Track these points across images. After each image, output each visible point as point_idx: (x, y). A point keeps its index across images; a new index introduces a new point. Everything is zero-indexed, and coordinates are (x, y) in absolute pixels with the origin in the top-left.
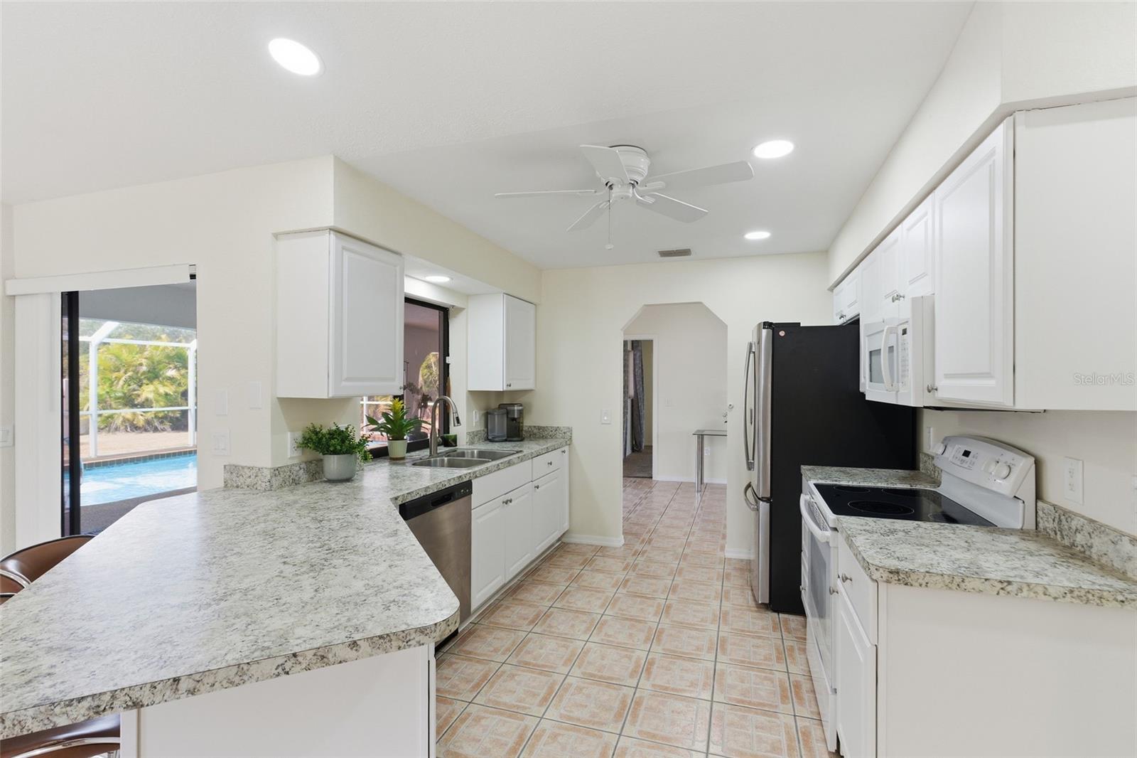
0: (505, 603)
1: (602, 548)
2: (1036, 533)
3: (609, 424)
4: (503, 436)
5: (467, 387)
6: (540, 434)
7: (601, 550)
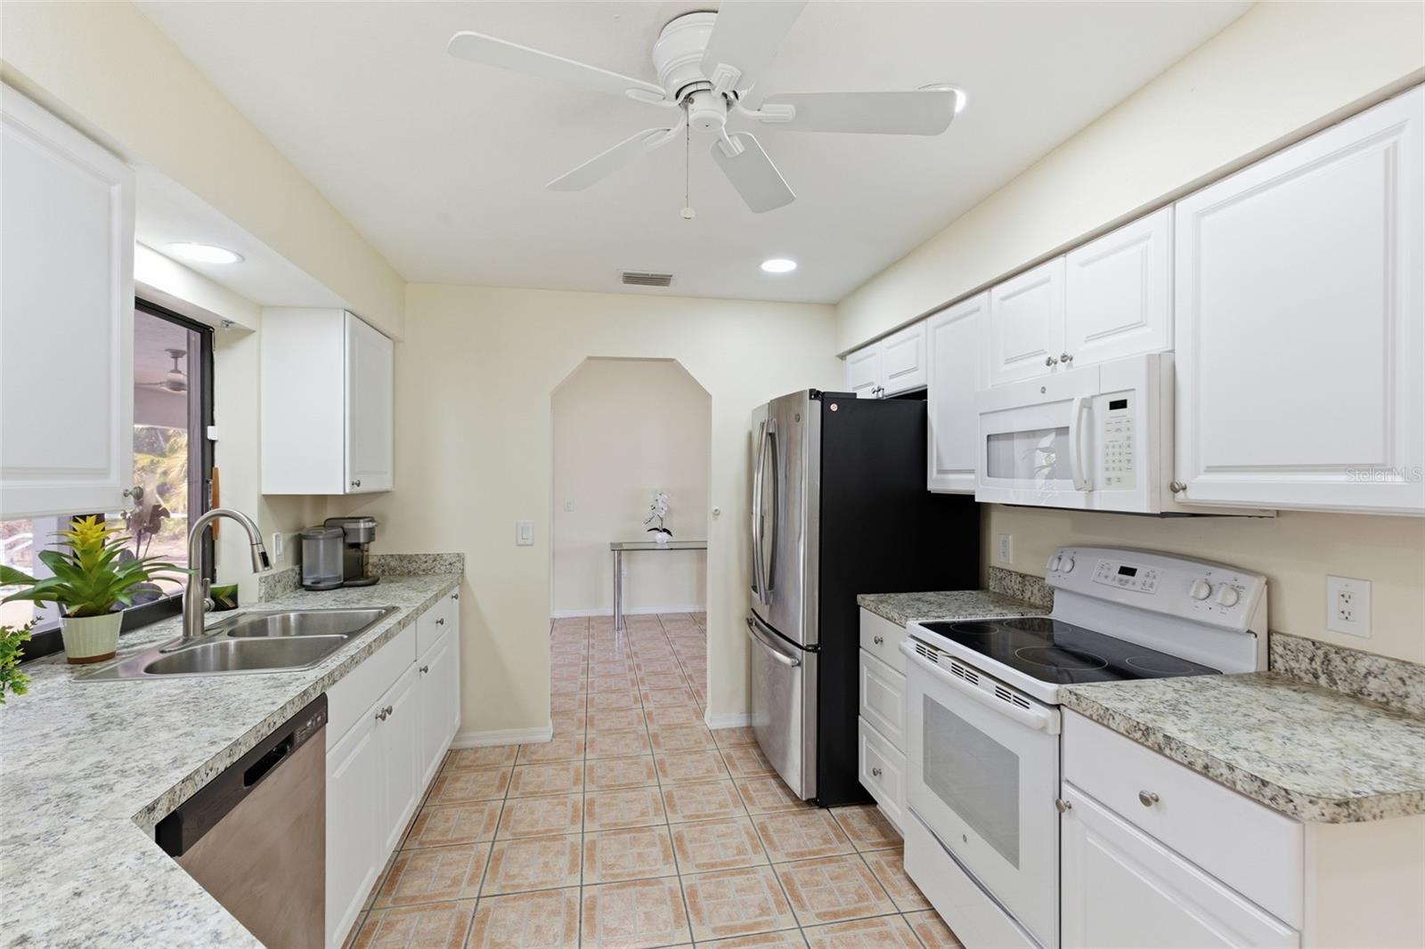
0: (379, 916)
1: (522, 749)
2: (1270, 675)
3: (531, 545)
4: (339, 578)
5: (260, 488)
6: (406, 569)
7: (521, 751)
